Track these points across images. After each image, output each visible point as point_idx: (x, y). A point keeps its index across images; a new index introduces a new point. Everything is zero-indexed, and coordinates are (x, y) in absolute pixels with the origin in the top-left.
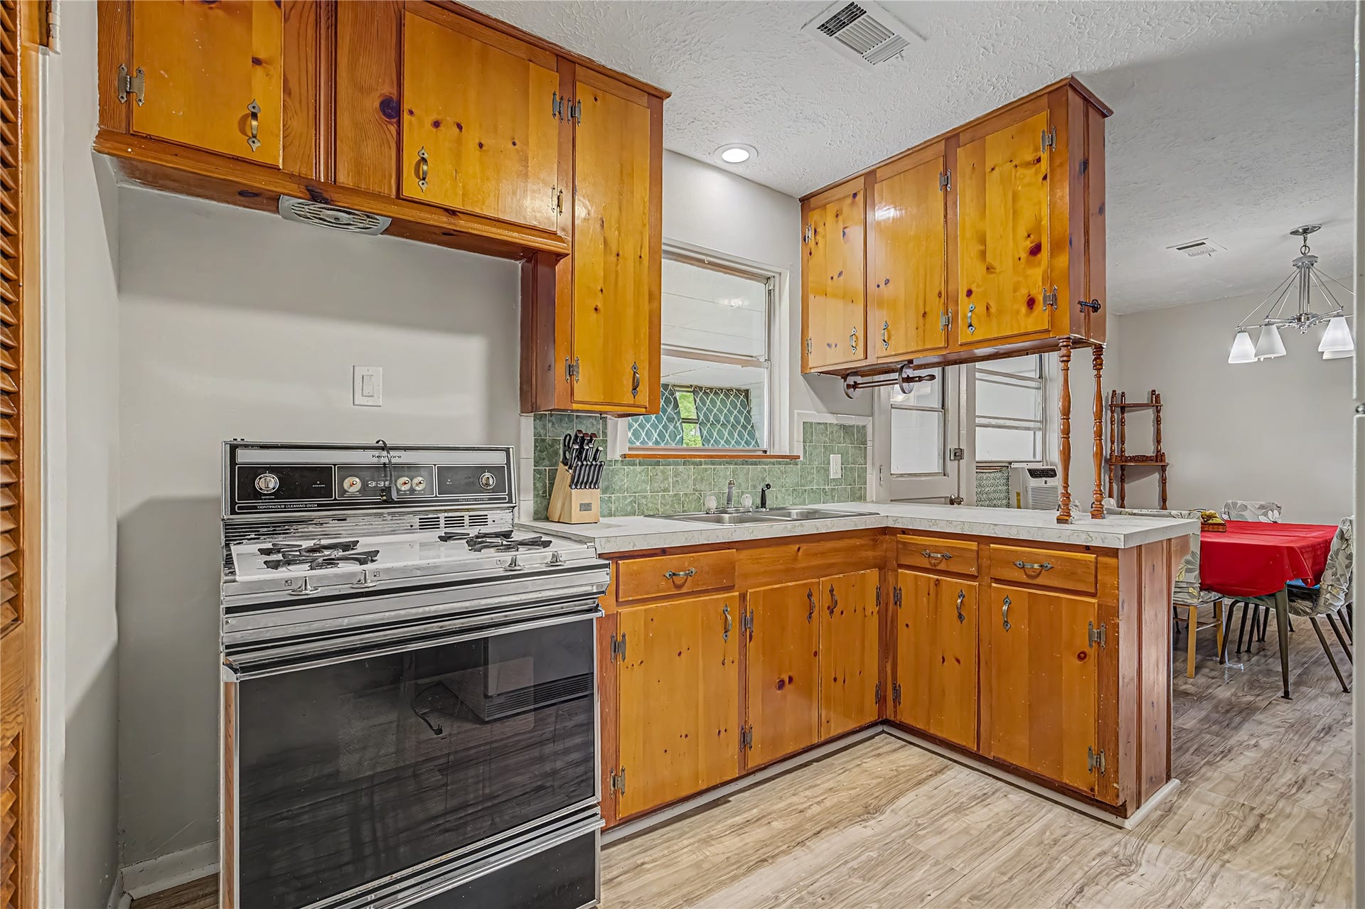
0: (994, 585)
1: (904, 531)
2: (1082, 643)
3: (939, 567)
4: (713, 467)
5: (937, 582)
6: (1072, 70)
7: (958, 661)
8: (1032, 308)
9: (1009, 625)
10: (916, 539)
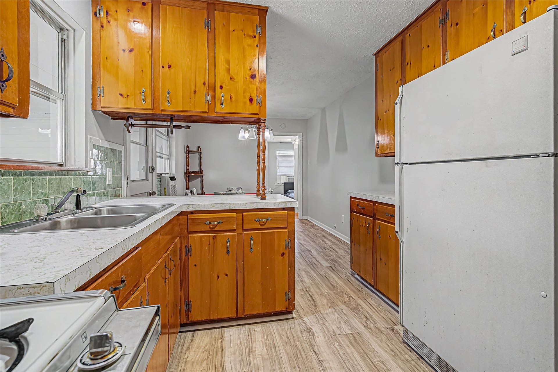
0: (244, 232)
1: (192, 213)
2: (282, 250)
3: (216, 229)
4: (32, 177)
5: (214, 237)
6: (270, 5)
7: (227, 275)
8: (251, 103)
9: (253, 250)
10: (202, 216)
